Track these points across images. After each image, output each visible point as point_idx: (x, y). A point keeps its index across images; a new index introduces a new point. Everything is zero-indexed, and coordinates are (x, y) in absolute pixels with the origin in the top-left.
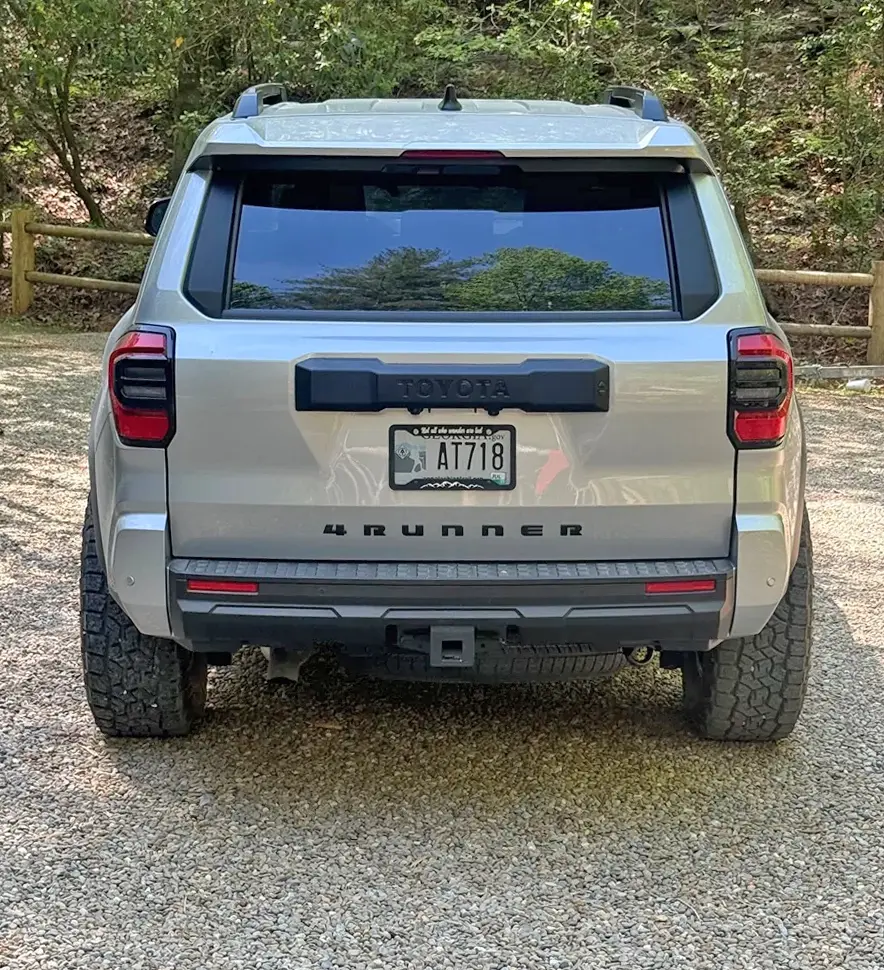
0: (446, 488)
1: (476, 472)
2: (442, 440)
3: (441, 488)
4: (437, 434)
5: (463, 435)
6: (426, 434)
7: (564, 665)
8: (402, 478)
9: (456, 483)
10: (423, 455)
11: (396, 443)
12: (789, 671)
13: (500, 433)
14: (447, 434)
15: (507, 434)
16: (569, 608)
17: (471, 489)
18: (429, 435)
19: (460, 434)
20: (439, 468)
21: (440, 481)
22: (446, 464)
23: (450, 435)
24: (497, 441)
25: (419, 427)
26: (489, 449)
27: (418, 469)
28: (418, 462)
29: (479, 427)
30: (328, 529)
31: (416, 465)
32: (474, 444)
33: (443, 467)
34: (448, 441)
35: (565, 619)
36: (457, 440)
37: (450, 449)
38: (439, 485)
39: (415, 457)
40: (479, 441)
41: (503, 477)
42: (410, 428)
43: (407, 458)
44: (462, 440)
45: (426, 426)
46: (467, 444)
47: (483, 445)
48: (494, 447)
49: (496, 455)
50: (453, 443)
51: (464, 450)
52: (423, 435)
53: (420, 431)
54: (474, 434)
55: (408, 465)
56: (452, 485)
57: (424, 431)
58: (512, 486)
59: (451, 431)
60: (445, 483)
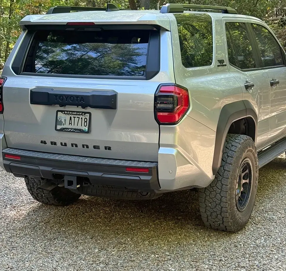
0: (70, 131)
1: (79, 127)
2: (70, 116)
3: (68, 131)
4: (69, 114)
5: (77, 114)
6: (66, 114)
7: (118, 194)
8: (59, 127)
9: (73, 130)
10: (65, 120)
11: (58, 116)
12: (222, 207)
13: (87, 114)
14: (72, 114)
15: (88, 115)
16: (102, 173)
17: (77, 132)
18: (67, 114)
19: (76, 114)
20: (69, 125)
21: (69, 129)
22: (71, 124)
23: (73, 114)
24: (86, 117)
25: (64, 111)
26: (83, 119)
27: (63, 125)
28: (64, 122)
29: (81, 112)
30: (42, 142)
31: (63, 123)
32: (79, 118)
33: (70, 124)
34: (72, 116)
35: (101, 177)
36: (75, 116)
37: (73, 119)
38: (68, 130)
39: (63, 121)
40: (81, 117)
41: (86, 129)
42: (62, 111)
43: (61, 121)
44: (76, 116)
45: (66, 111)
46: (77, 117)
47: (82, 118)
48: (85, 119)
49: (85, 122)
50: (73, 117)
51: (77, 119)
52: (65, 114)
53: (65, 113)
54: (79, 115)
55: (61, 123)
56: (72, 130)
57: (66, 112)
58: (88, 132)
59: (73, 113)
60: (70, 129)
